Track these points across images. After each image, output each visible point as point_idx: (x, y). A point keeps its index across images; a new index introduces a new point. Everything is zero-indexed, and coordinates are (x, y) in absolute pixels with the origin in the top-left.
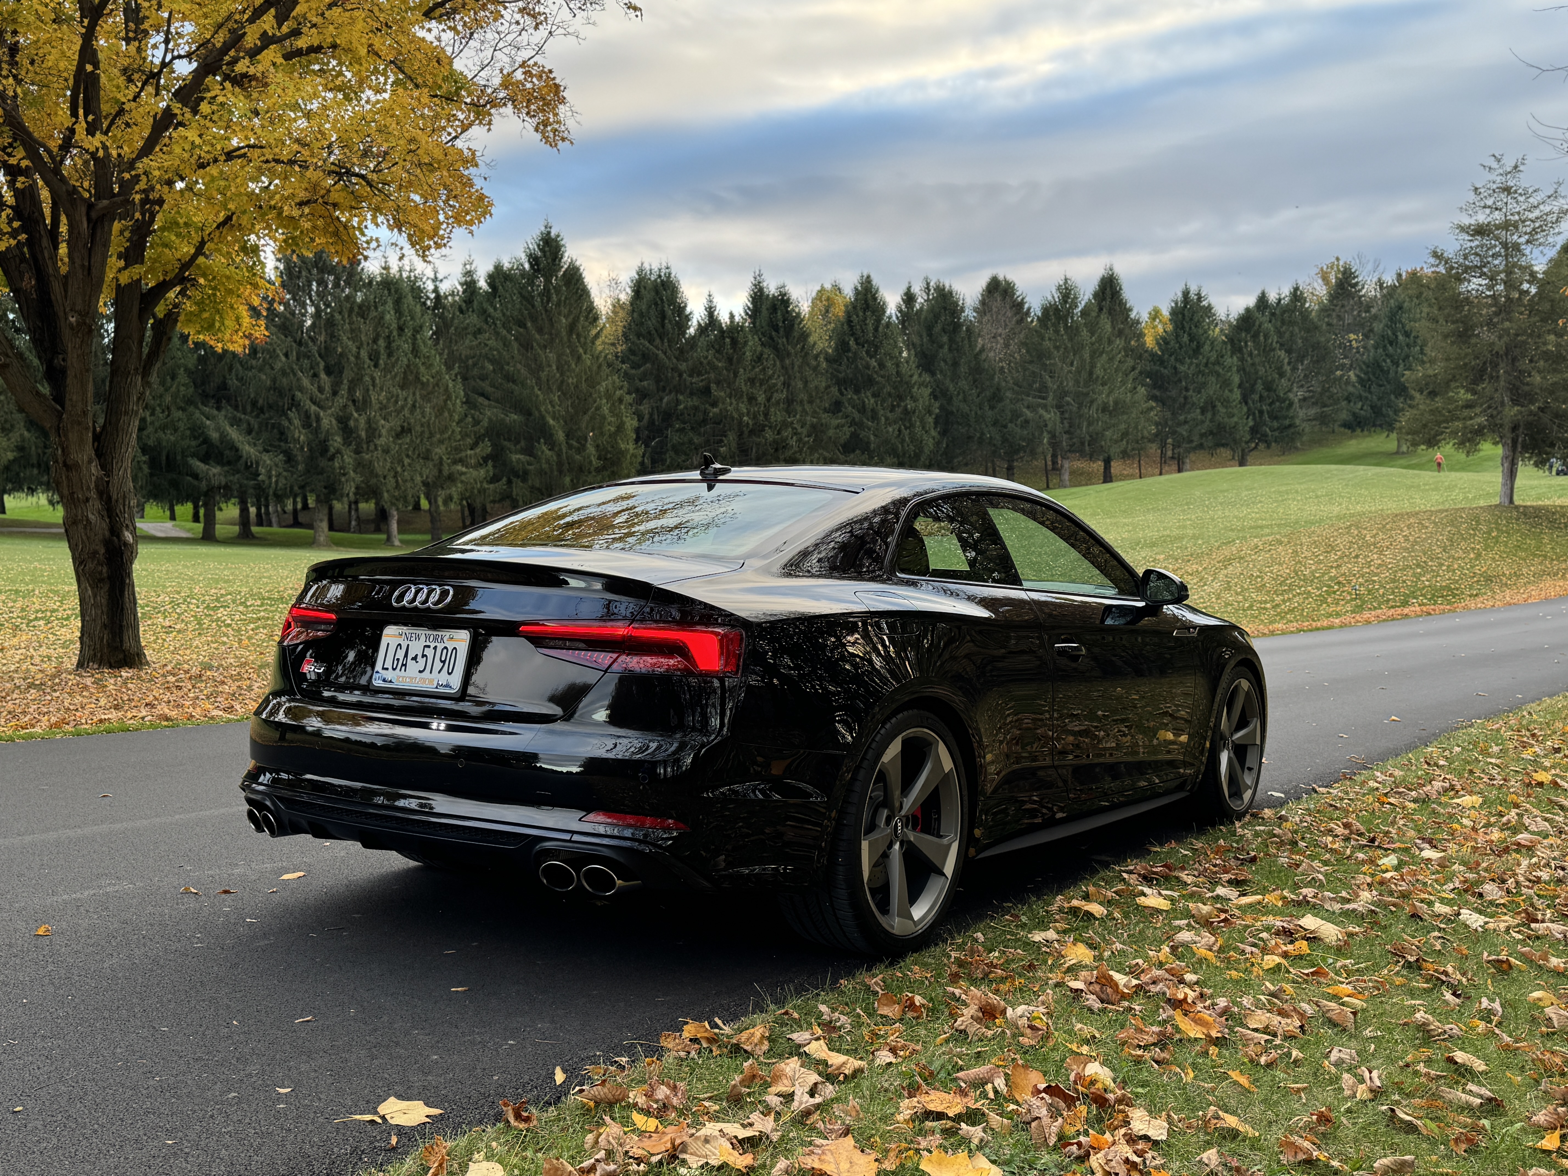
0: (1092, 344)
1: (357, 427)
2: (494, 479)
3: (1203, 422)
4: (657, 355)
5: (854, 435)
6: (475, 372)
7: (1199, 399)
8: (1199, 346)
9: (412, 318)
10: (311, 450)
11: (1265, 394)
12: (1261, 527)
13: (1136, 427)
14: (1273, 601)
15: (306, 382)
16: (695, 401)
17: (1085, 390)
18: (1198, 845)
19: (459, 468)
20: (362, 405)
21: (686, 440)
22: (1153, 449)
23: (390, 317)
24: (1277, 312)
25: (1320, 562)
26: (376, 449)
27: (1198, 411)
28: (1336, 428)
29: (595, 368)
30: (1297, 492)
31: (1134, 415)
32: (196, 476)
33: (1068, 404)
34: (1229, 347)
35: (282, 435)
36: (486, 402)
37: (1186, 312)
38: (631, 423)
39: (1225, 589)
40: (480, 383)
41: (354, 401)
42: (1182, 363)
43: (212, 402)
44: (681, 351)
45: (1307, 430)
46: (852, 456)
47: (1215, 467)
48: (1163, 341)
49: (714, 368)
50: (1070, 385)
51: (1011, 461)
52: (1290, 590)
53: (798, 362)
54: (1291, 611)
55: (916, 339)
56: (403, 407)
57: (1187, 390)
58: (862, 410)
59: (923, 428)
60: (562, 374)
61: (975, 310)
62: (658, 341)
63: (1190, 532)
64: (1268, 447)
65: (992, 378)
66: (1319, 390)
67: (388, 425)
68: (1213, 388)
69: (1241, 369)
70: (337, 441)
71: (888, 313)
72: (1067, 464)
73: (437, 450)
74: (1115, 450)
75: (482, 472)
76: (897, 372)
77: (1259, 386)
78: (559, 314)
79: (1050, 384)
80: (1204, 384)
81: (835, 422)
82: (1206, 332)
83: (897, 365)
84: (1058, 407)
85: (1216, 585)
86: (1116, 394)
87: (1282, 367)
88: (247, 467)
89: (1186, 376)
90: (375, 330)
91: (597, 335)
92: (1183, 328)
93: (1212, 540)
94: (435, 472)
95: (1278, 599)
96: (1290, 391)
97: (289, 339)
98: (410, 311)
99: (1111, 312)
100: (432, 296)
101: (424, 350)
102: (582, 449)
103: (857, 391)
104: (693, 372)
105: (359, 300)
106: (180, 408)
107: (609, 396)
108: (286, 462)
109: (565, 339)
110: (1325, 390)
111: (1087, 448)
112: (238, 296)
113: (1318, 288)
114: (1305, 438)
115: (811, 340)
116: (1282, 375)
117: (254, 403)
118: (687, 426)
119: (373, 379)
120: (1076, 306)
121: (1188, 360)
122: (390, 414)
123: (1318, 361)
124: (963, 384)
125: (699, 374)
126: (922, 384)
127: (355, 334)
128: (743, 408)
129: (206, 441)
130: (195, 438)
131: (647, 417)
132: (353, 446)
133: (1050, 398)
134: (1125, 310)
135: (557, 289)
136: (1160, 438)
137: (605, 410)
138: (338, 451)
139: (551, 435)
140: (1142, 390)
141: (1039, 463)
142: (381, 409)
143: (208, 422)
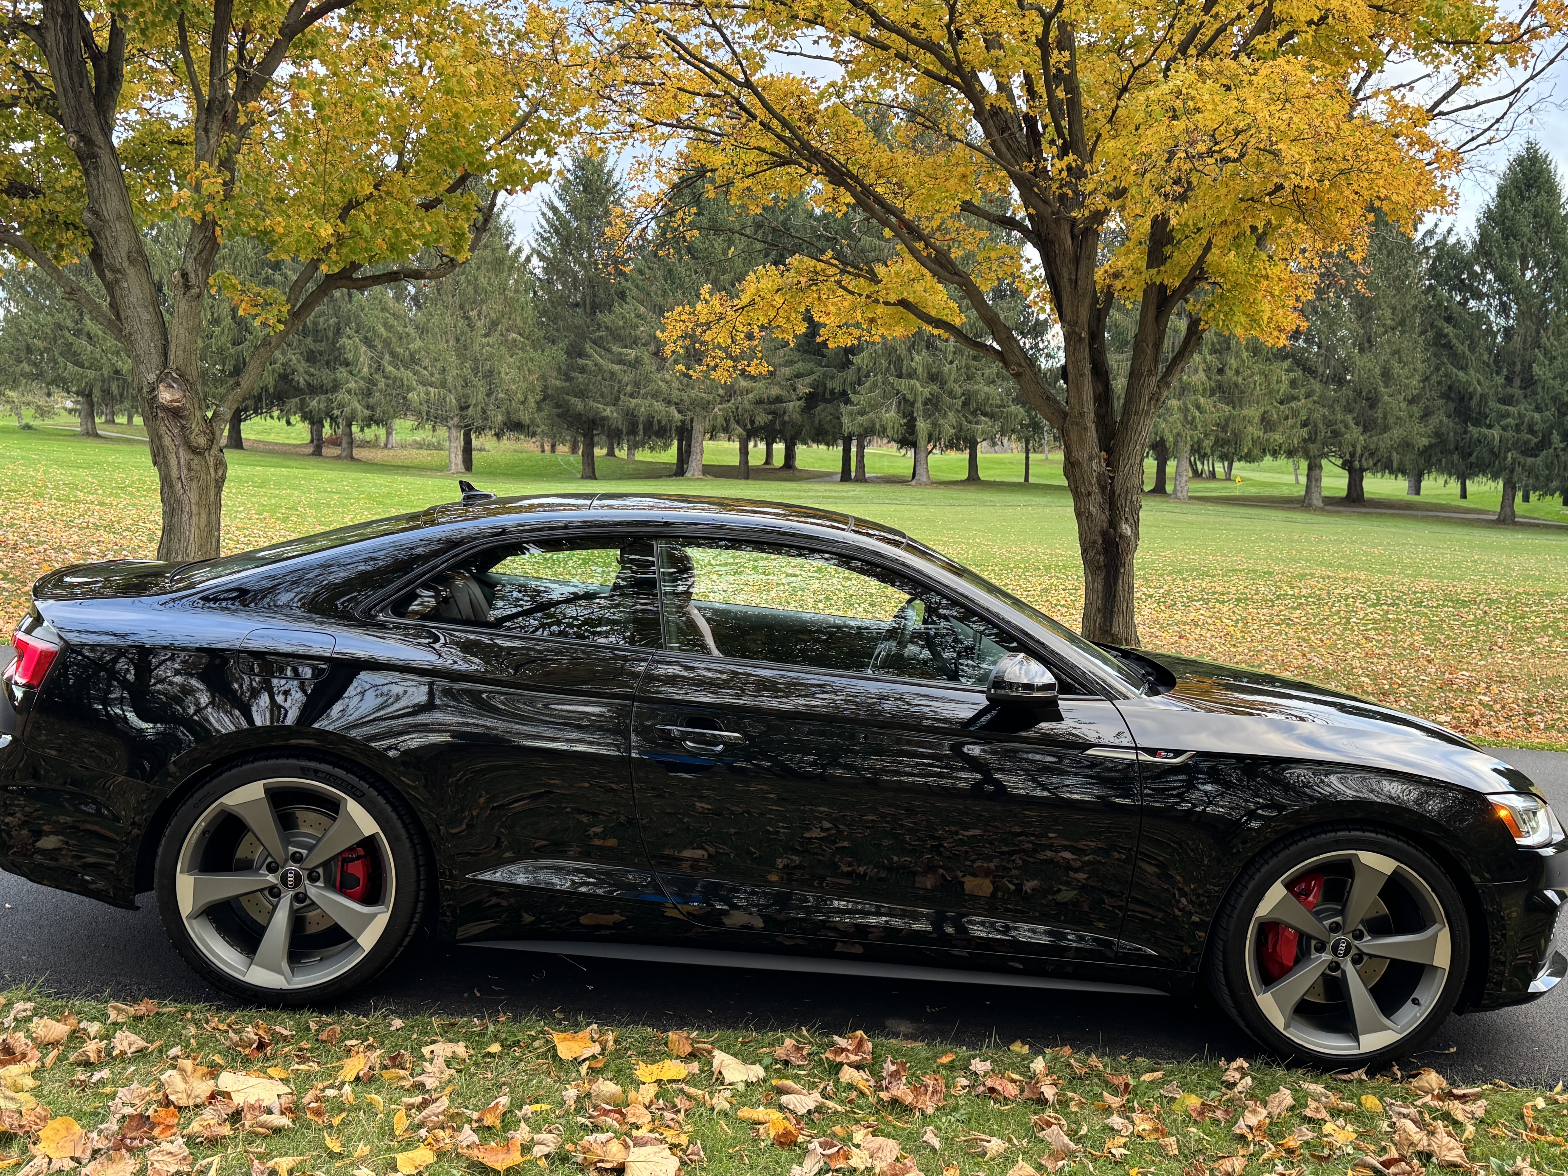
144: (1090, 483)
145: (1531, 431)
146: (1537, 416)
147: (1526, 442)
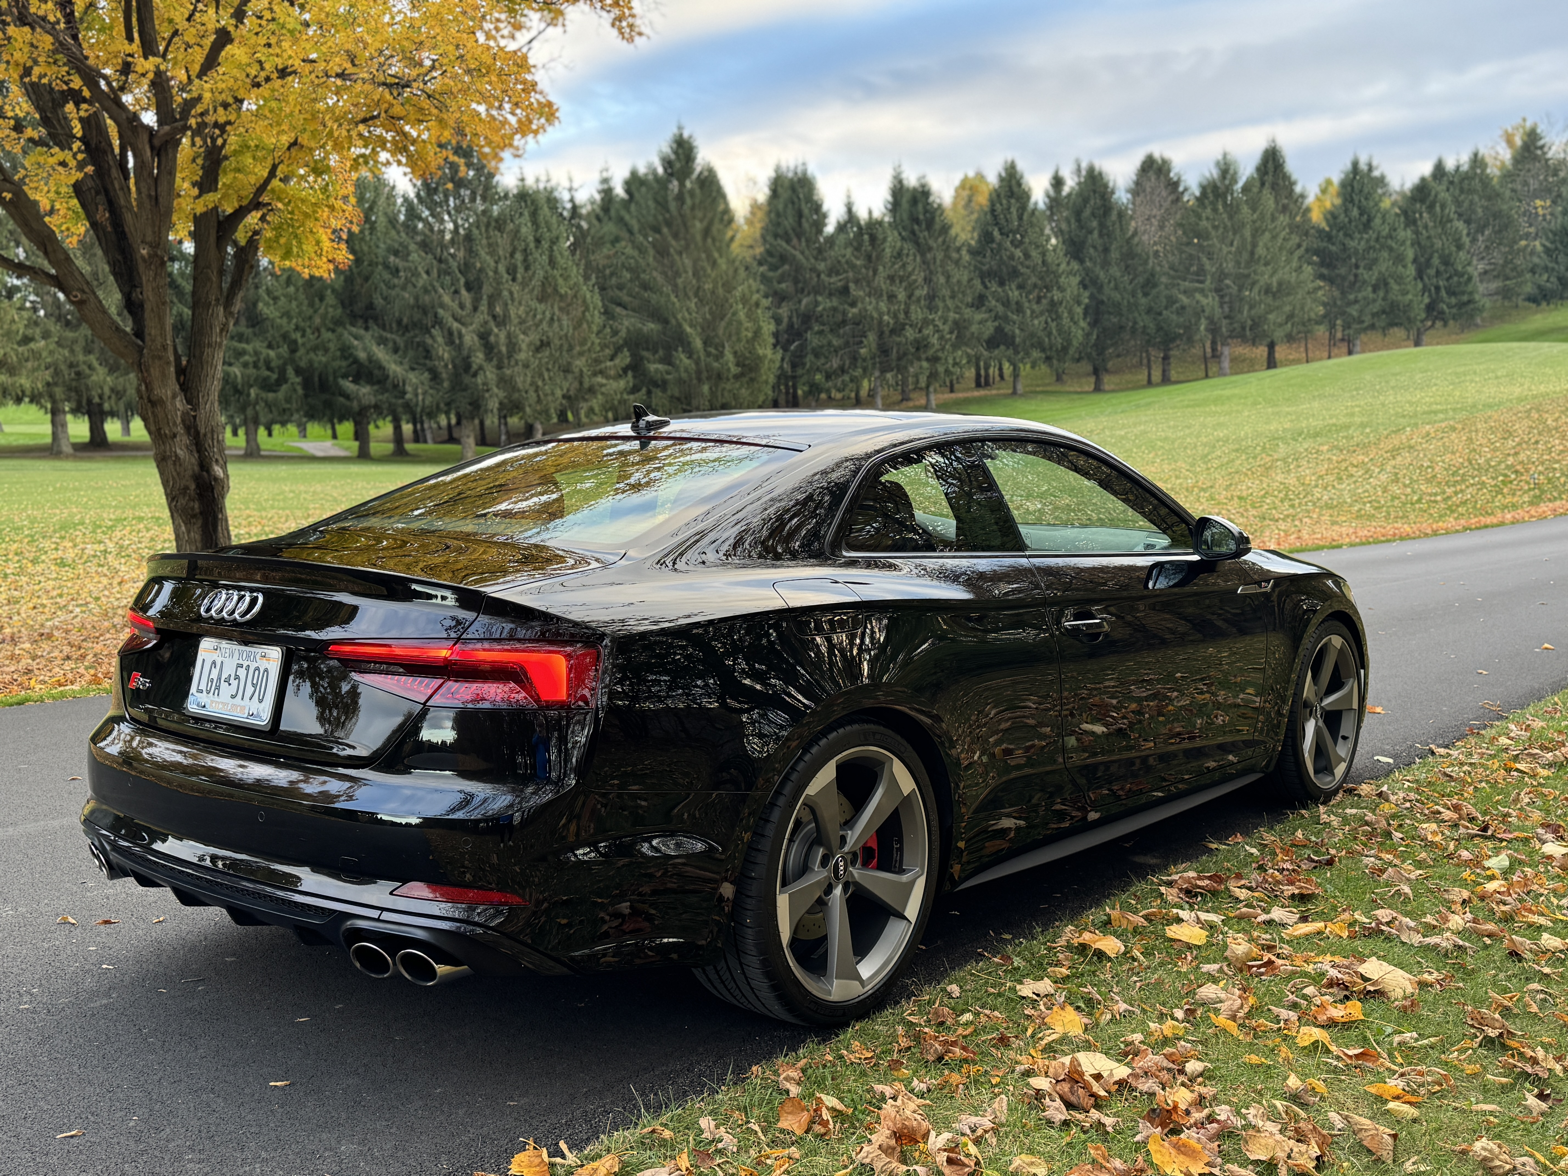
0: (1254, 222)
1: (497, 343)
2: (634, 390)
3: (1374, 301)
4: (794, 256)
5: (999, 330)
6: (614, 281)
7: (1371, 276)
8: (1369, 220)
9: (549, 230)
10: (454, 366)
11: (1442, 268)
12: (1435, 412)
13: (1302, 308)
14: (1444, 492)
15: (447, 299)
16: (835, 302)
17: (1246, 272)
18: (1269, 838)
19: (600, 379)
20: (501, 321)
21: (825, 342)
22: (1321, 331)
23: (526, 230)
24: (1456, 180)
25: (1495, 450)
26: (517, 364)
27: (1370, 289)
28: (1520, 303)
29: (731, 272)
30: (1475, 373)
31: (1299, 296)
32: (347, 397)
33: (1228, 287)
34: (1402, 219)
35: (428, 353)
36: (624, 312)
37: (1355, 184)
38: (768, 328)
39: (1392, 481)
40: (617, 292)
41: (494, 317)
42: (1352, 238)
43: (360, 322)
44: (820, 251)
45: (1488, 305)
46: (996, 352)
47: (1388, 347)
48: (1332, 216)
49: (853, 266)
50: (1229, 266)
51: (1167, 350)
52: (1463, 480)
53: (940, 256)
54: (1464, 503)
55: (1064, 226)
56: (541, 321)
57: (1357, 267)
58: (1006, 303)
59: (1072, 319)
60: (698, 280)
61: (1128, 191)
62: (795, 241)
63: (1358, 420)
64: (1445, 324)
65: (1146, 262)
66: (1501, 262)
67: (527, 340)
68: (1384, 265)
69: (1416, 243)
70: (479, 358)
71: (1033, 199)
72: (1226, 351)
73: (578, 362)
74: (1279, 334)
75: (622, 383)
76: (1044, 262)
77: (1436, 261)
78: (694, 218)
79: (1208, 267)
80: (1375, 261)
81: (979, 317)
82: (1376, 204)
83: (1043, 254)
84: (1218, 290)
85: (1383, 477)
86: (1280, 274)
87: (1460, 239)
88: (396, 386)
89: (1356, 251)
90: (512, 243)
91: (732, 239)
92: (1352, 201)
93: (1381, 428)
94: (576, 385)
95: (1449, 491)
96: (1469, 264)
97: (430, 256)
98: (547, 222)
99: (1274, 187)
100: (569, 206)
101: (561, 261)
102: (720, 356)
103: (1002, 284)
104: (832, 271)
105: (495, 213)
106: (329, 329)
107: (744, 300)
108: (432, 379)
109: (700, 244)
110: (1507, 262)
111: (1248, 333)
112: (316, 219)
113: (1501, 152)
114: (1485, 314)
115: (953, 232)
116: (1460, 247)
117: (399, 322)
118: (826, 328)
119: (511, 293)
120: (1236, 182)
121: (1357, 235)
122: (529, 328)
123: (1500, 231)
124: (1115, 271)
125: (838, 273)
126: (1071, 273)
127: (492, 248)
128: (883, 306)
129: (356, 361)
130: (346, 358)
131: (786, 320)
132: (495, 362)
133: (1208, 282)
134: (1290, 184)
135: (692, 193)
136: (1328, 318)
137: (742, 315)
138: (481, 368)
139: (689, 343)
140: (1308, 270)
141: (1196, 351)
142: (520, 323)
143: (356, 343)
144: (175, 424)
145: (269, 368)
146: (272, 353)
147: (266, 379)
